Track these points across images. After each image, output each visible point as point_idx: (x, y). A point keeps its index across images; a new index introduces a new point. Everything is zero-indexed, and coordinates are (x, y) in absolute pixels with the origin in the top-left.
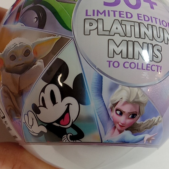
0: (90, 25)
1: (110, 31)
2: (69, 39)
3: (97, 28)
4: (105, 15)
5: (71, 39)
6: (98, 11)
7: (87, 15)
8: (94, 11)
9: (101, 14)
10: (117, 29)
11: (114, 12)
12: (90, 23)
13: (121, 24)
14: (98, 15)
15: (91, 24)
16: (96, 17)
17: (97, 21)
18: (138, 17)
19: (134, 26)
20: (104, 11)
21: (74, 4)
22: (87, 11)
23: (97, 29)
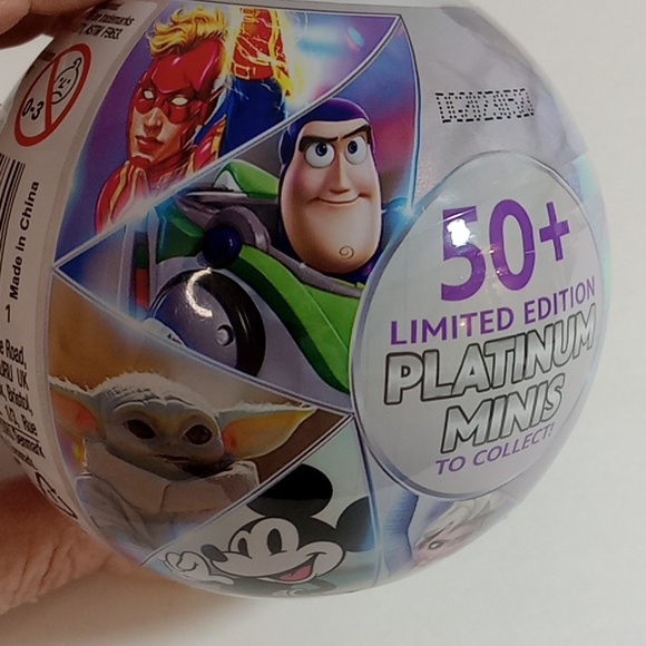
0: (403, 375)
1: (453, 385)
2: (342, 417)
3: (422, 380)
4: (444, 337)
5: (346, 416)
6: (426, 325)
7: (394, 341)
8: (414, 323)
9: (434, 333)
10: (472, 373)
11: (469, 317)
12: (403, 368)
13: (483, 355)
14: (424, 340)
15: (406, 371)
16: (419, 348)
17: (422, 360)
18: (527, 312)
19: (514, 350)
20: (443, 323)
21: (356, 301)
22: (394, 325)
23: (420, 385)
